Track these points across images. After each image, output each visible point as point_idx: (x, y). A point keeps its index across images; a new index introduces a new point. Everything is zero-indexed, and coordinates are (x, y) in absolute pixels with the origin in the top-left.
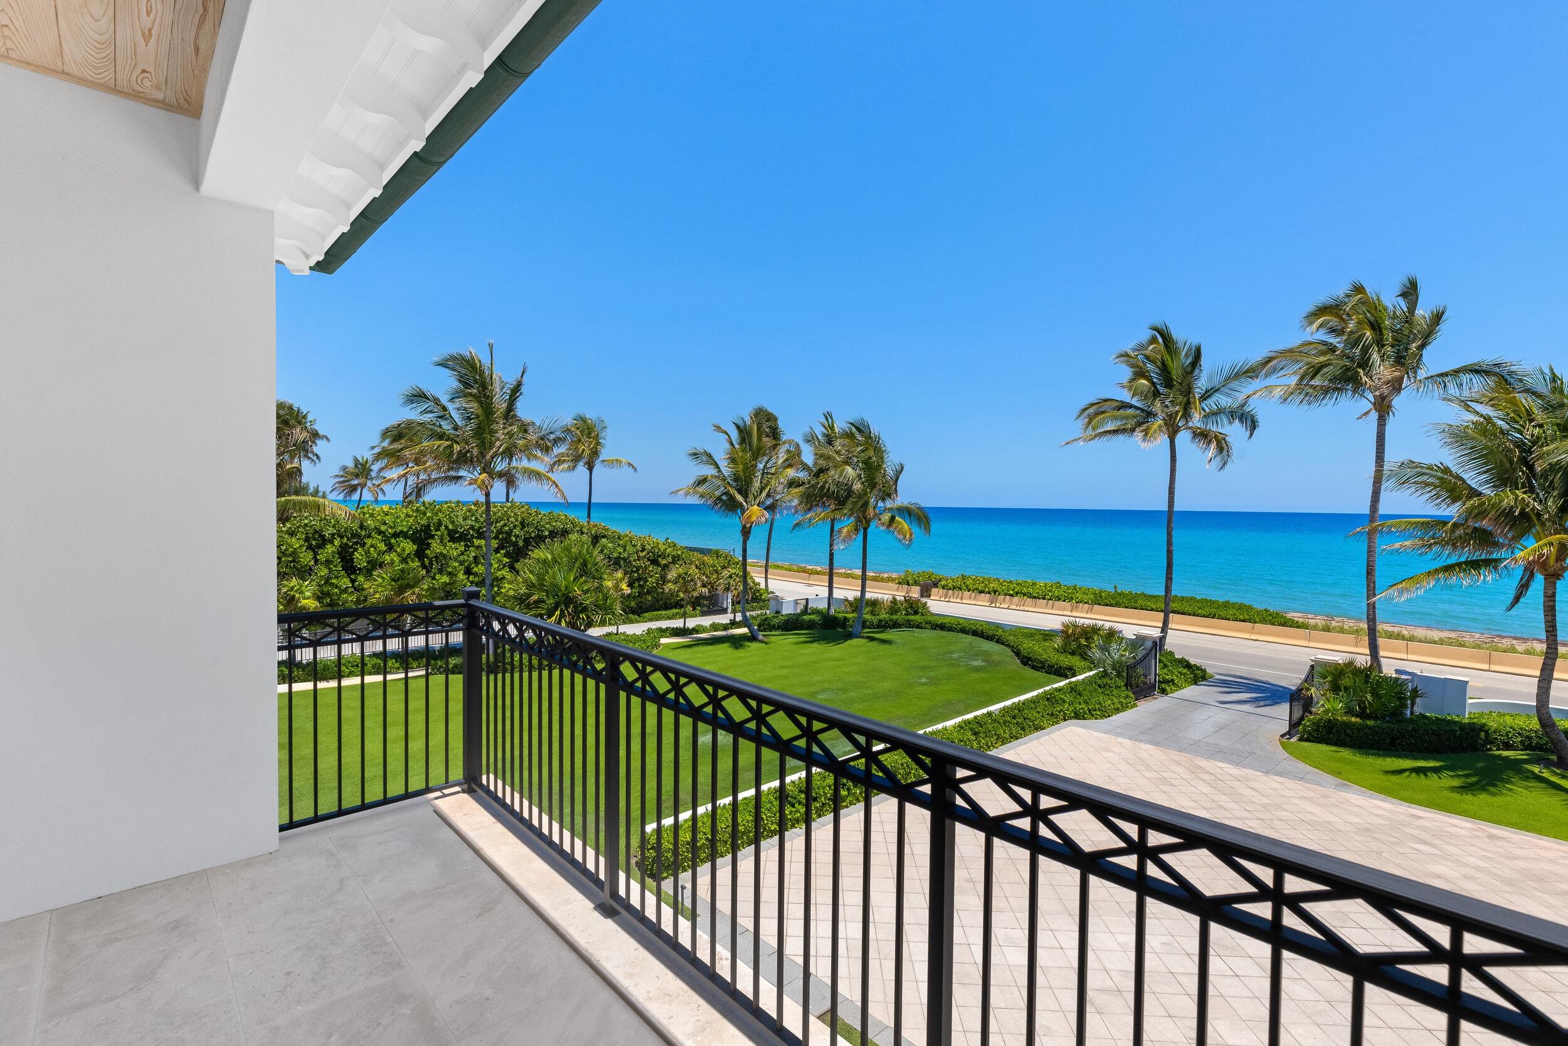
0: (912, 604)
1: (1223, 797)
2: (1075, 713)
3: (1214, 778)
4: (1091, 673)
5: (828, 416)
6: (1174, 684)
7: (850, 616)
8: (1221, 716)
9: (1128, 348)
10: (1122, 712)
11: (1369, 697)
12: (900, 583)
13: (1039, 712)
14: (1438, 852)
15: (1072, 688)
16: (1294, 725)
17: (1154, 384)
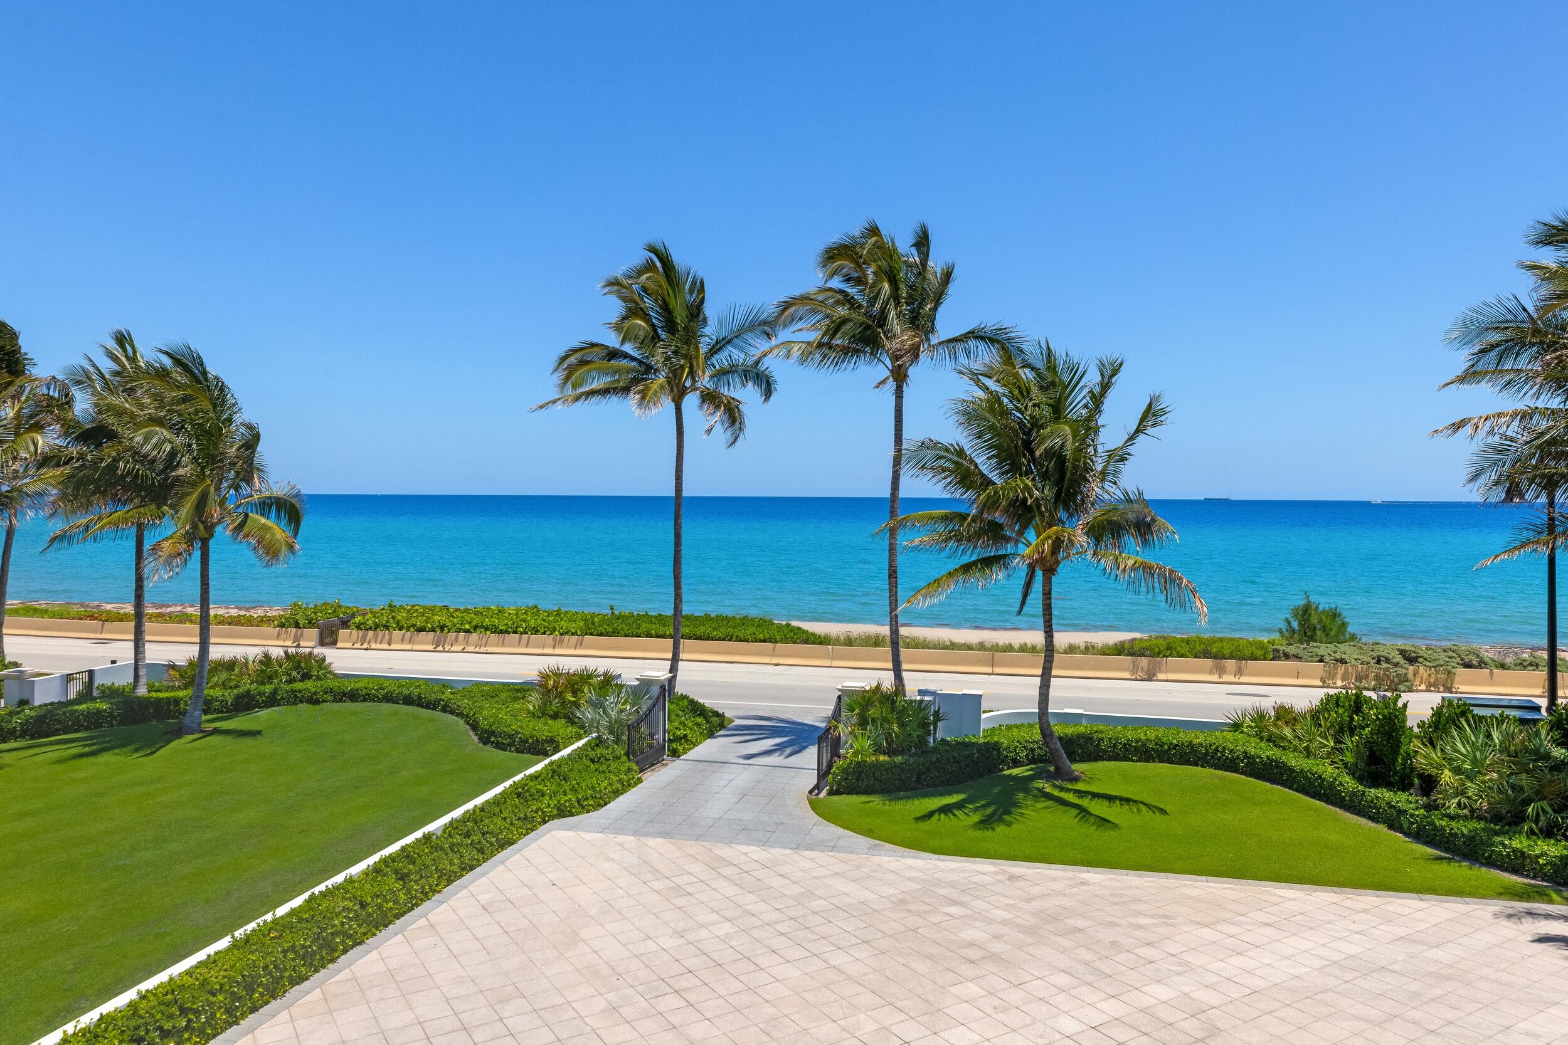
0: (300, 662)
1: (750, 897)
2: (559, 809)
3: (737, 870)
4: (580, 743)
5: (122, 339)
6: (687, 741)
7: (181, 694)
8: (741, 776)
9: (619, 272)
10: (622, 794)
11: (895, 728)
12: (282, 626)
13: (505, 819)
14: (969, 912)
15: (554, 771)
16: (822, 775)
17: (653, 326)
